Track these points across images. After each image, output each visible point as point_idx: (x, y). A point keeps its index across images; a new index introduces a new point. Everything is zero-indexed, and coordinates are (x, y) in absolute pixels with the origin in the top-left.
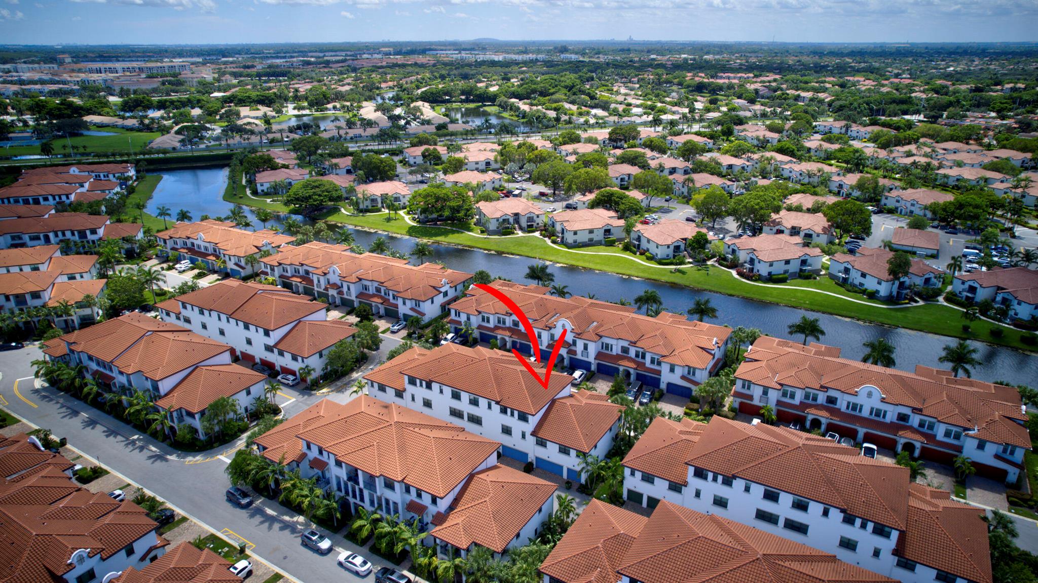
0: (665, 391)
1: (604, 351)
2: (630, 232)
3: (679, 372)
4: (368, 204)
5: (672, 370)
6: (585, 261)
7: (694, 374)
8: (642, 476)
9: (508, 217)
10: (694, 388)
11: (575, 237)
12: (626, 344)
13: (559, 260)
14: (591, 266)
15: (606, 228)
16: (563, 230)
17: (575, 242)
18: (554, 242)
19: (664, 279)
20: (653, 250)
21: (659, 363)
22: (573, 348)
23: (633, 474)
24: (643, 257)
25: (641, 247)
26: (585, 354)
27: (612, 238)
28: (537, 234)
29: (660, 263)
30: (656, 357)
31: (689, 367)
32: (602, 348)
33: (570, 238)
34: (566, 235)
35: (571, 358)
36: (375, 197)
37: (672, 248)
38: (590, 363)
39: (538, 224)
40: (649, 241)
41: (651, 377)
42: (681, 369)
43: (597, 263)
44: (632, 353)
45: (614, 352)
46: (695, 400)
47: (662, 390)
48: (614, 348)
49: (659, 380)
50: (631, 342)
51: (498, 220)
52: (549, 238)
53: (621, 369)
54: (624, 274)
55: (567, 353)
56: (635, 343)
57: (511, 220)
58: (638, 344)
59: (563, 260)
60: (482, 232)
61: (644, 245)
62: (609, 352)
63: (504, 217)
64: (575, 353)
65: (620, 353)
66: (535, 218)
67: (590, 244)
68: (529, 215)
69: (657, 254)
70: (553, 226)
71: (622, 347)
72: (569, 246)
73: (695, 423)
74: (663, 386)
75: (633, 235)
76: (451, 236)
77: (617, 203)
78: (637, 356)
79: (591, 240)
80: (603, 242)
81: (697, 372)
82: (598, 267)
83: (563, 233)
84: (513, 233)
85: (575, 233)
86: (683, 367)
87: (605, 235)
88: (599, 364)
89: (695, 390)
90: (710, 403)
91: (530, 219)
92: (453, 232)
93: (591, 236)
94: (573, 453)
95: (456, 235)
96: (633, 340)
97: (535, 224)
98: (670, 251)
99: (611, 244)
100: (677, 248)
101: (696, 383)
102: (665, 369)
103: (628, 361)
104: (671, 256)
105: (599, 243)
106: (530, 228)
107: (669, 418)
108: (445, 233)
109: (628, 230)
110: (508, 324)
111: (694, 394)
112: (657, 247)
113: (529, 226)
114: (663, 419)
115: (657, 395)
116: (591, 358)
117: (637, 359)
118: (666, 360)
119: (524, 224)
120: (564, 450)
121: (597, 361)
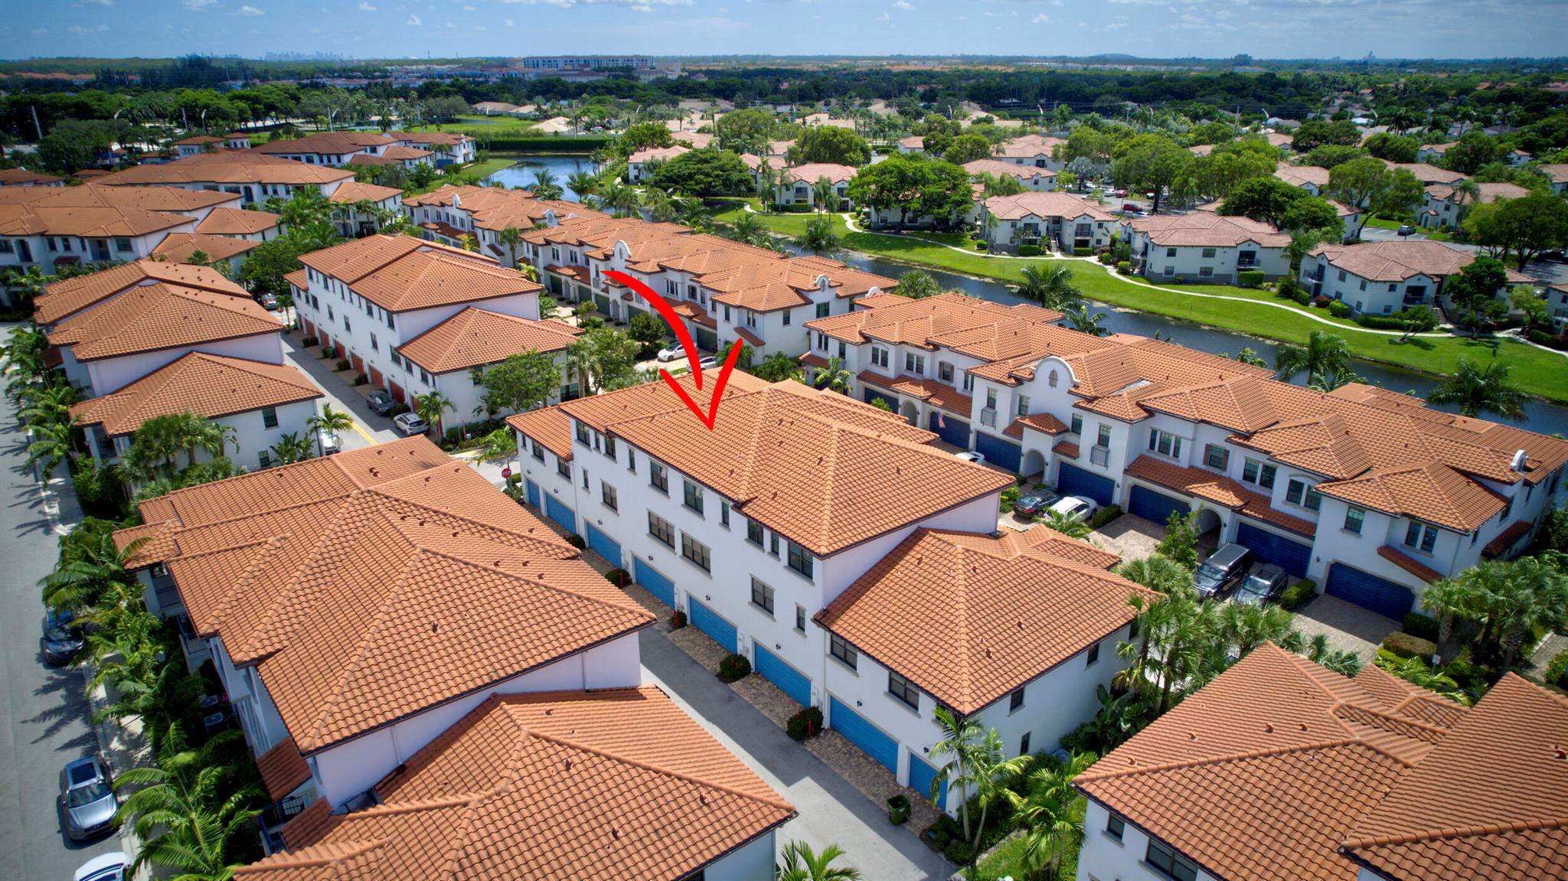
0: (1321, 588)
1: (1156, 455)
2: (1301, 255)
3: (1375, 531)
4: (789, 196)
5: (1353, 526)
6: (1181, 307)
7: (1428, 544)
8: (1150, 846)
9: (1035, 220)
10: (1419, 587)
11: (1171, 262)
12: (1218, 439)
13: (1122, 301)
14: (1196, 316)
15: (1245, 248)
16: (1146, 245)
17: (1169, 271)
18: (1124, 272)
19: (1368, 354)
20: (1351, 293)
21: (1314, 503)
22: (1071, 438)
23: (1114, 831)
24: (1325, 311)
25: (1324, 291)
26: (1100, 454)
27: (1257, 270)
28: (1093, 259)
29: (1366, 323)
30: (1306, 482)
31: (1415, 522)
32: (1152, 446)
33: (1158, 263)
34: (1152, 257)
35: (1064, 466)
36: (804, 185)
37: (1401, 290)
38: (1109, 483)
39: (1099, 241)
40: (1343, 275)
41: (1281, 539)
42: (1385, 522)
43: (1209, 313)
44: (1236, 468)
45: (1184, 461)
46: (1424, 628)
47: (1313, 584)
48: (1185, 448)
49: (1308, 551)
50: (1238, 434)
51: (1014, 225)
52: (1115, 264)
53: (1195, 505)
54: (1269, 338)
55: (1055, 449)
56: (1248, 436)
57: (1042, 228)
58: (1254, 442)
59: (1131, 303)
60: (981, 247)
61: (1331, 284)
62: (1168, 459)
63: (1028, 220)
64: (1073, 451)
65: (1199, 463)
66: (1094, 227)
67: (1206, 278)
68: (1081, 221)
69: (1359, 304)
70: (1128, 242)
71: (1209, 448)
72: (1154, 279)
73: (1414, 692)
74: (1317, 571)
75: (1306, 265)
76: (918, 250)
77: (1281, 208)
78: (1249, 477)
79: (1206, 272)
80: (1234, 280)
81: (1442, 542)
82: (1211, 320)
83: (1144, 254)
84: (1043, 254)
85: (1172, 253)
86: (1394, 516)
87: (1240, 263)
88: (1135, 490)
89: (1426, 597)
90: (1475, 648)
91: (1083, 229)
92: (924, 245)
93: (1209, 262)
94: (926, 705)
95: (929, 249)
96: (1242, 428)
97: (1093, 242)
98: (1396, 299)
99: (1253, 283)
100: (1415, 294)
101: (1430, 575)
102: (1329, 519)
103: (1220, 486)
104: (1397, 308)
105: (1224, 280)
106: (1082, 247)
107: (1315, 658)
108: (910, 246)
109: (1295, 254)
110: (927, 372)
111: (1419, 607)
112: (1363, 287)
113: (1079, 243)
114: (1286, 654)
115: (1292, 592)
116: (1115, 469)
117: (1247, 485)
118: (1335, 490)
119: (1069, 238)
120: (903, 692)
121: (1133, 480)
